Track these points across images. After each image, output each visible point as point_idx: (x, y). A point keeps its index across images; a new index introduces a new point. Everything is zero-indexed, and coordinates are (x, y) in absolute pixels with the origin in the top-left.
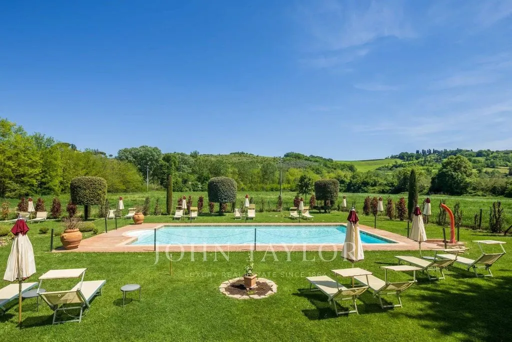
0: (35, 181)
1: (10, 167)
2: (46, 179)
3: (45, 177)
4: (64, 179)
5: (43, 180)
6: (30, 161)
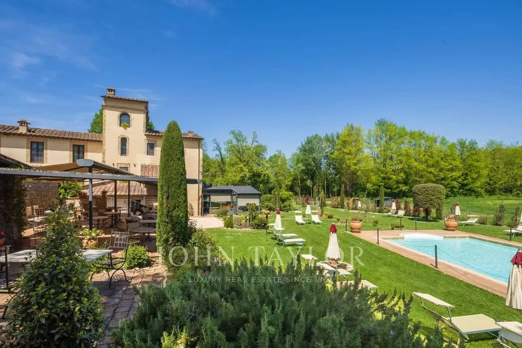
0: (455, 183)
1: (431, 173)
2: (467, 181)
3: (466, 179)
4: (490, 180)
5: (465, 182)
6: (451, 166)
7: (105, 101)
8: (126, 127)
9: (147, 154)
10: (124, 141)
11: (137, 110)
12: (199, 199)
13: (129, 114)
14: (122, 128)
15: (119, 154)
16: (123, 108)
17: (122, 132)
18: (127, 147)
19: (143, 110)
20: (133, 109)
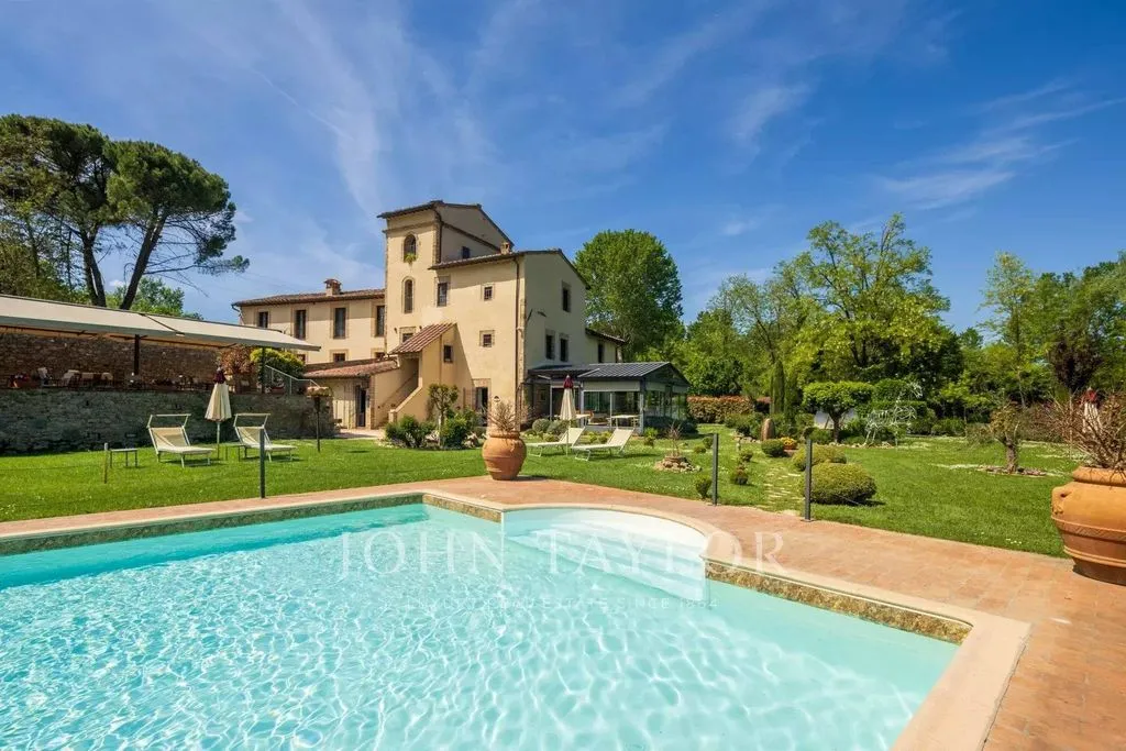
8: (411, 261)
9: (439, 305)
10: (409, 287)
11: (423, 226)
12: (518, 391)
14: (407, 265)
15: (402, 312)
16: (407, 227)
17: (406, 271)
18: (413, 297)
19: (432, 223)
20: (419, 226)
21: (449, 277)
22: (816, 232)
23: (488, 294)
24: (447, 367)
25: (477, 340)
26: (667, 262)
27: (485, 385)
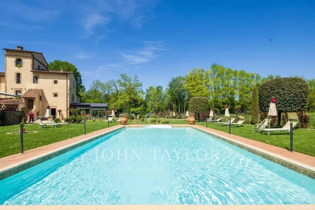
7: (7, 52)
8: (19, 67)
9: (33, 83)
10: (18, 75)
11: (26, 57)
12: (67, 110)
13: (22, 59)
14: (17, 68)
15: (15, 83)
16: (18, 56)
17: (17, 70)
18: (21, 79)
19: (30, 57)
20: (24, 56)
21: (39, 75)
22: (122, 75)
23: (56, 82)
24: (40, 102)
25: (52, 95)
26: (79, 73)
27: (55, 108)
